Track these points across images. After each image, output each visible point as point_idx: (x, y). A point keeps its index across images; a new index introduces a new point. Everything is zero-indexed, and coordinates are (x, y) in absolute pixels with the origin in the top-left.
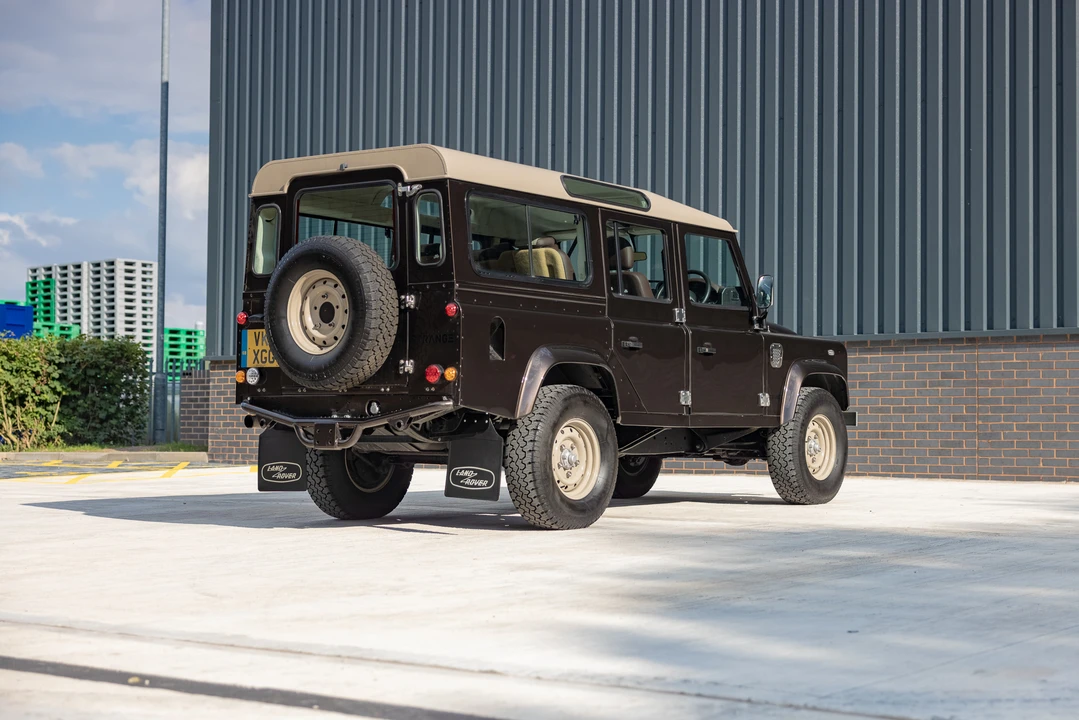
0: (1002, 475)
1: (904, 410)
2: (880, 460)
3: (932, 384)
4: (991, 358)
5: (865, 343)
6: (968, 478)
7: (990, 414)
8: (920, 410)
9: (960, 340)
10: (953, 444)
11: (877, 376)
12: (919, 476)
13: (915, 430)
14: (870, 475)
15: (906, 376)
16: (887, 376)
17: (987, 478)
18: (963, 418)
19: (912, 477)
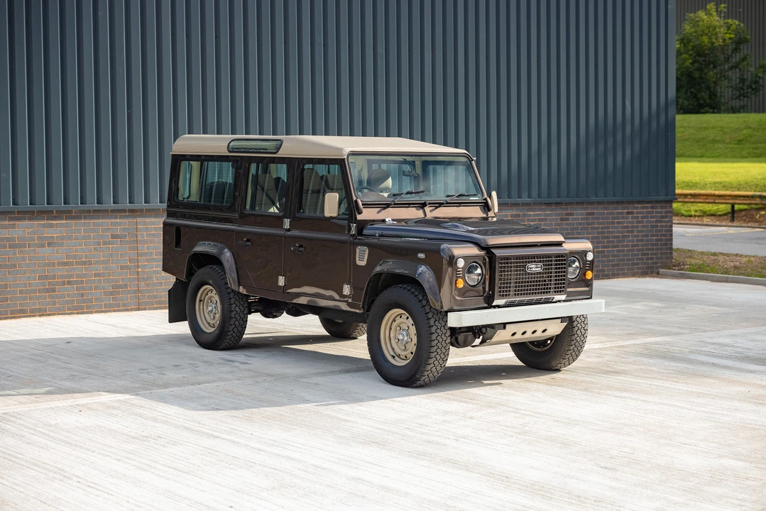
0: (155, 306)
1: (85, 263)
2: (67, 302)
3: (105, 243)
4: (145, 223)
5: (52, 212)
6: (131, 310)
7: (146, 263)
8: (97, 262)
9: (124, 211)
10: (121, 287)
11: (62, 238)
12: (96, 312)
13: (93, 278)
14: (58, 314)
15: (84, 238)
16: (70, 238)
17: (145, 309)
18: (127, 267)
19: (91, 313)
